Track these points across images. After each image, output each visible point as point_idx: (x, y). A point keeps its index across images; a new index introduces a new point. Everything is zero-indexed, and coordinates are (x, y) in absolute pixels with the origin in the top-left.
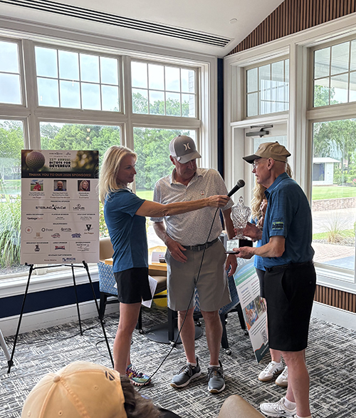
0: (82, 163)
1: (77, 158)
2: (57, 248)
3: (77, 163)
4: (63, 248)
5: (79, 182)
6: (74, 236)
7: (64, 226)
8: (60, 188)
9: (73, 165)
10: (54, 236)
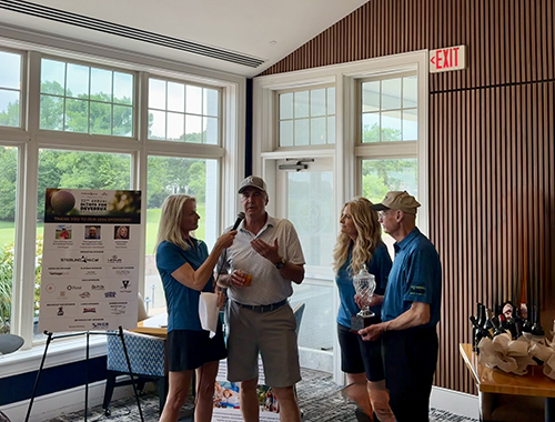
0: (121, 205)
1: (116, 199)
2: (86, 311)
3: (114, 205)
4: (93, 311)
5: (116, 228)
6: (107, 295)
7: (95, 283)
8: (92, 236)
9: (110, 208)
10: (83, 295)
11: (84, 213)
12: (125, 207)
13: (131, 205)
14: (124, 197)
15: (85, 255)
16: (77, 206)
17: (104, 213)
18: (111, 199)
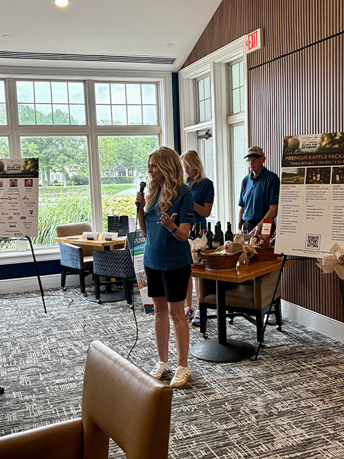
0: (28, 167)
1: (25, 164)
2: (11, 226)
3: (24, 167)
4: (14, 226)
5: (26, 180)
6: (21, 218)
7: (16, 212)
8: (13, 185)
9: (22, 169)
10: (9, 218)
11: (9, 172)
12: (30, 168)
13: (33, 167)
14: (29, 162)
15: (10, 196)
16: (5, 169)
17: (19, 172)
18: (22, 163)
